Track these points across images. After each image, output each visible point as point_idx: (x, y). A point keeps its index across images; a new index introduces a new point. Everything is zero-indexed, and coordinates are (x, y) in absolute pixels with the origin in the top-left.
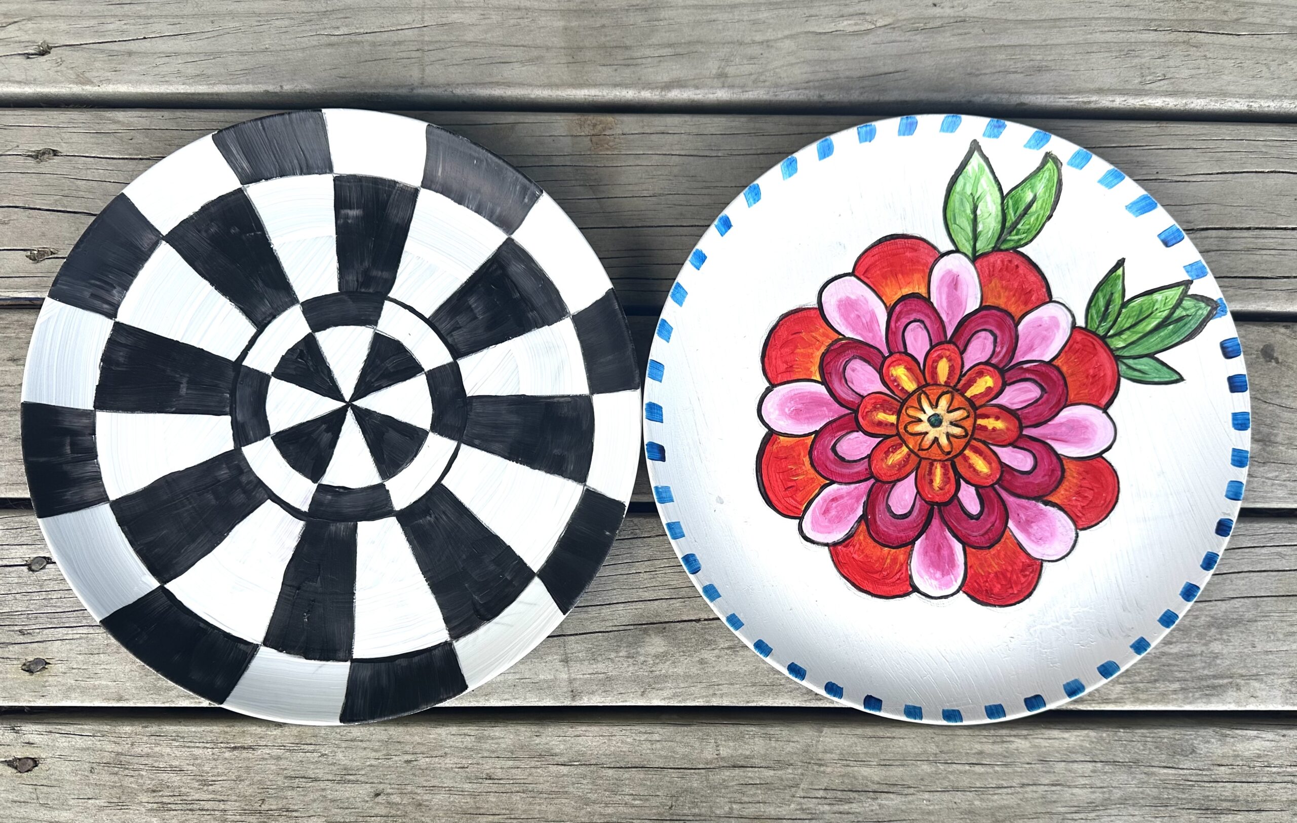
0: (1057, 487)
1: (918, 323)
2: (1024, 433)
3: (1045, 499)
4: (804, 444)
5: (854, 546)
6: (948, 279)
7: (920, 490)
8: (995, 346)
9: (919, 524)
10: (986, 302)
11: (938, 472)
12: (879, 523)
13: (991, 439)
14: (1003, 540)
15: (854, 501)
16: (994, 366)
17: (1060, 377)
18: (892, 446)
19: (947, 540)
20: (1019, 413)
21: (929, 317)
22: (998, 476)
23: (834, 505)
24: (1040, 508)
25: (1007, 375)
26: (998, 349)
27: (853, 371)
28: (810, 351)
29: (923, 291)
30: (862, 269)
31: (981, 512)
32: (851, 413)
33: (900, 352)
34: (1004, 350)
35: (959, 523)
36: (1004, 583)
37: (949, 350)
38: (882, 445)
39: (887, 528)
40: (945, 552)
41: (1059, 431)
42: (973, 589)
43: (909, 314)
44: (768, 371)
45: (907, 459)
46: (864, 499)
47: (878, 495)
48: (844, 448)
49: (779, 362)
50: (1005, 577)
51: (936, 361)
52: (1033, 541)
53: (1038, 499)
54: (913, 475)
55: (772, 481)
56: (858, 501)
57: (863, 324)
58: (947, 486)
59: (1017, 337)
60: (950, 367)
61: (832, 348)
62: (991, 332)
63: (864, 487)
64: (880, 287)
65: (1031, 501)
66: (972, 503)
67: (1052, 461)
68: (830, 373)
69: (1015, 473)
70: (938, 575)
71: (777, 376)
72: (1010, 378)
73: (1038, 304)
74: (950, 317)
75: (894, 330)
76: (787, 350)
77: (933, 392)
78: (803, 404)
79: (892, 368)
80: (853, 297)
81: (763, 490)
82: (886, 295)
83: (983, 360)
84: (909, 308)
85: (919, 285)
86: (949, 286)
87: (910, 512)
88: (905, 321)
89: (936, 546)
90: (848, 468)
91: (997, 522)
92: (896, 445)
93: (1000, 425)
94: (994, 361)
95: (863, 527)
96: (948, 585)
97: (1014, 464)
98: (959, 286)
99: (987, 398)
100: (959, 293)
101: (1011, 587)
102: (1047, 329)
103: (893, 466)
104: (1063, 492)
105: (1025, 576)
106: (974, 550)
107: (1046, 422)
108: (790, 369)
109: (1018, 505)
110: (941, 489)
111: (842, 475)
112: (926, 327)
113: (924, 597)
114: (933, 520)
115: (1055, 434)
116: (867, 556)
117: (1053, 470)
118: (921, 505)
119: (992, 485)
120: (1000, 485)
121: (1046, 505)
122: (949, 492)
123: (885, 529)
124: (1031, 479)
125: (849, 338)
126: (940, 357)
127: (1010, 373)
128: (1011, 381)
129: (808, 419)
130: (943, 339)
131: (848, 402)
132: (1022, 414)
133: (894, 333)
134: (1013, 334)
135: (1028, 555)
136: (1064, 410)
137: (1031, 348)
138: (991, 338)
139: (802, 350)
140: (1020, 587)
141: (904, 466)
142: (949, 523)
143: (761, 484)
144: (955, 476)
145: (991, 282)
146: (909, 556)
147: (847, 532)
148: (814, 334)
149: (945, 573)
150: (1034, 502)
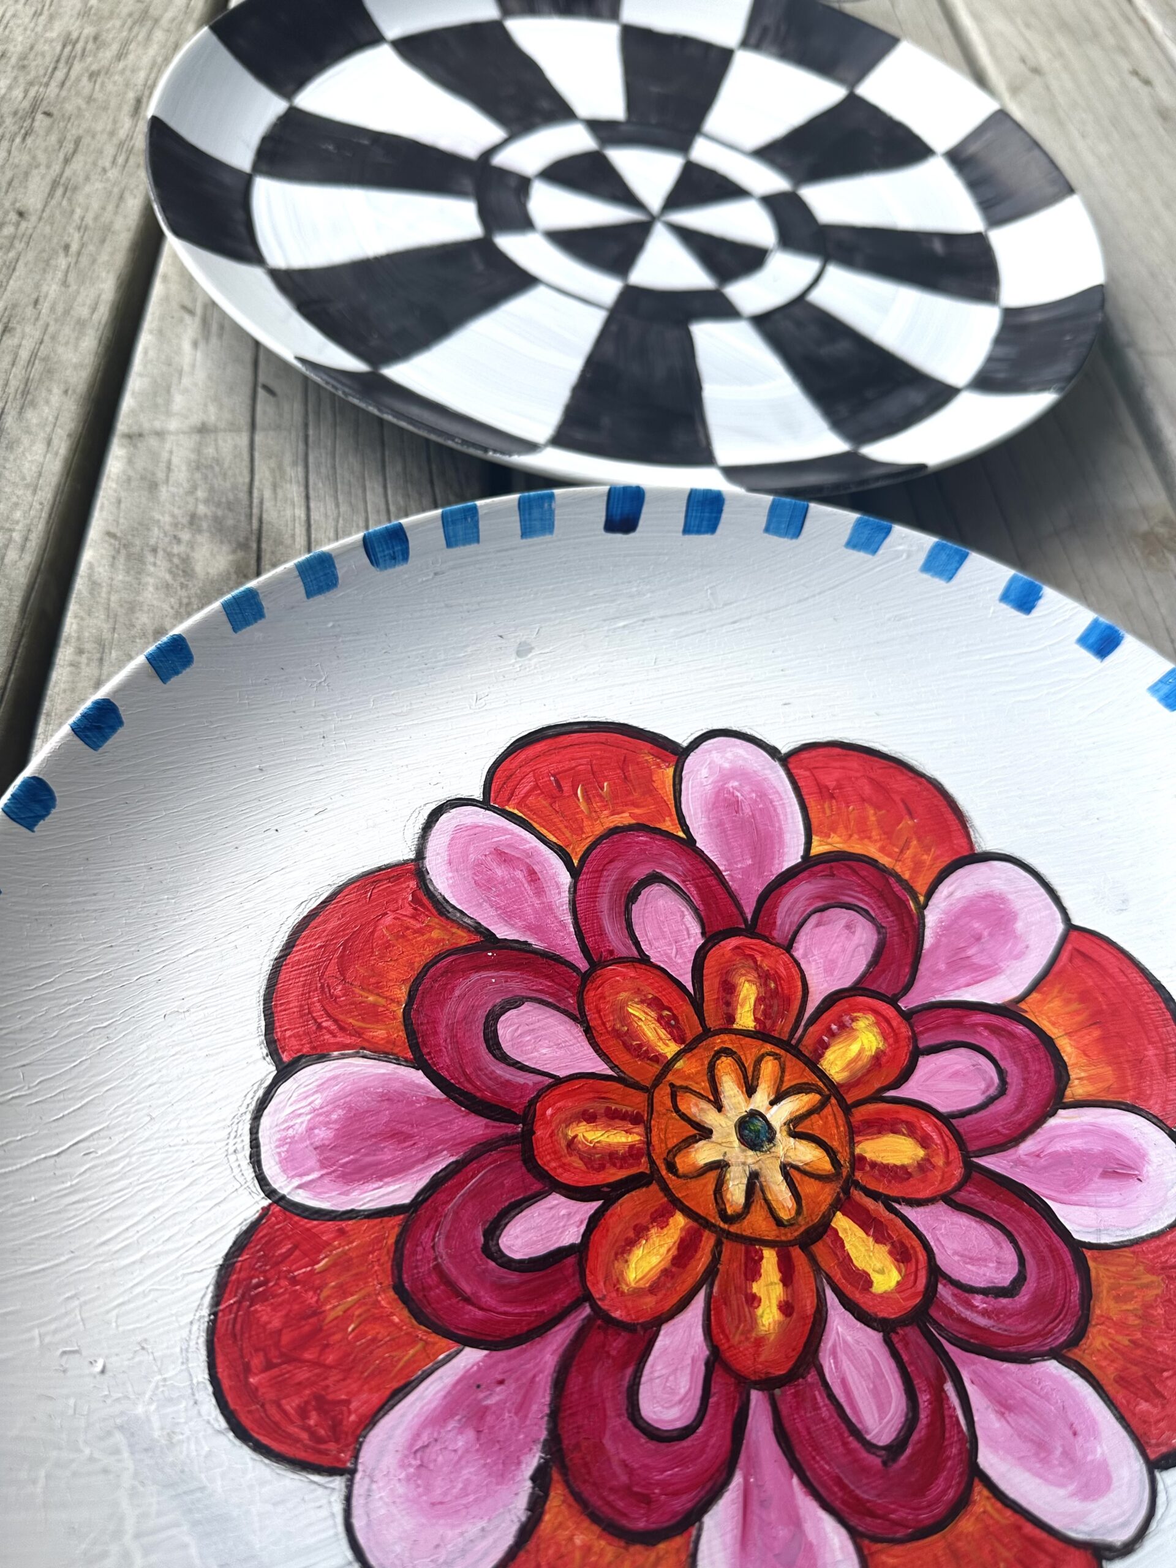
0: (595, 1518)
1: (996, 1080)
2: (755, 1396)
3: (556, 1476)
4: (661, 815)
5: (413, 917)
6: (1123, 1153)
7: (564, 1088)
8: (984, 1292)
9: (470, 1081)
10: (1095, 1260)
11: (619, 1138)
12: (475, 977)
13: (724, 1290)
14: (421, 1332)
15: (531, 918)
16: (930, 1292)
17: (939, 1510)
18: (675, 1017)
19: (423, 1160)
20: (812, 1377)
21: (1018, 1108)
22: (617, 1314)
23: (519, 875)
24: (525, 1459)
25: (913, 1333)
26: (978, 1301)
27: (848, 927)
28: (875, 834)
29: (1077, 1089)
30: (1087, 946)
31: (508, 1263)
32: (745, 920)
33: (914, 1038)
34: (982, 1322)
35: (474, 1194)
36: (286, 1338)
37: (948, 1163)
38: (675, 994)
39: (462, 997)
40: (389, 1154)
41: (773, 1516)
42: (271, 1244)
43: (1013, 1056)
44: (814, 753)
45: (644, 1053)
46: (536, 943)
47: (547, 977)
48: (661, 902)
49: (837, 774)
50: (304, 1342)
51: (912, 1131)
52: (417, 1435)
53: (554, 1446)
54: (602, 1068)
55: (569, 750)
56: (529, 928)
57: (963, 949)
58: (578, 1163)
59: (1025, 1359)
60: (904, 1168)
61: (892, 880)
62: (1020, 1279)
63: (568, 945)
64: (1058, 987)
65: (544, 1423)
66: (532, 1236)
67: (676, 1494)
68: (833, 875)
69: (629, 1371)
70: (323, 1134)
71: (807, 769)
72: (904, 1340)
73: (1134, 1423)
74: (1031, 1161)
75: (967, 1021)
76: (868, 790)
77: (830, 1123)
78: (753, 816)
79: (871, 1018)
80: (1019, 926)
81: (550, 732)
82: (1043, 1001)
83: (941, 1260)
84: (1028, 1055)
85: (1090, 1078)
86: (1106, 1155)
87: (504, 1058)
88: (995, 1046)
89: (405, 1128)
90: (611, 909)
91: (479, 1314)
92: (677, 1026)
93: (768, 1316)
94: (944, 1291)
95: (464, 939)
96: (289, 1163)
97: (657, 1365)
98: (1114, 1183)
99: (838, 1277)
100: (1098, 1183)
101: (269, 1366)
102: (1068, 1455)
103: (626, 1018)
104: (578, 1540)
105: (303, 1413)
106: (391, 1241)
107: (796, 1467)
108: (825, 793)
109: (532, 1380)
110: (571, 1143)
111: (593, 895)
112: (991, 1100)
113: (260, 1093)
114: (483, 1121)
115: (762, 1503)
116: (388, 946)
117: (646, 1500)
118: (524, 1087)
119: (588, 1297)
120: (589, 1321)
121: (533, 1478)
122: (563, 1166)
123: (457, 993)
124: (617, 1421)
125: (922, 917)
126: (924, 1142)
127: (922, 1341)
128: (899, 1346)
129: (720, 824)
130: (972, 1147)
131: (772, 914)
132: (811, 1386)
133: (958, 1023)
134: (1030, 1346)
135: (371, 1420)
136: (843, 1532)
137: (1005, 1406)
138: (1005, 1277)
139: (873, 818)
140: (269, 1394)
141: (627, 1047)
142: (474, 1165)
143: (563, 730)
144: (608, 1185)
145: (1151, 1270)
146: (382, 1053)
147: (453, 902)
148: (914, 842)
149: (327, 1155)
150: (544, 1435)
